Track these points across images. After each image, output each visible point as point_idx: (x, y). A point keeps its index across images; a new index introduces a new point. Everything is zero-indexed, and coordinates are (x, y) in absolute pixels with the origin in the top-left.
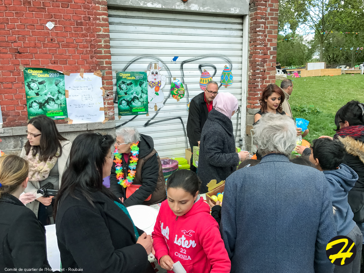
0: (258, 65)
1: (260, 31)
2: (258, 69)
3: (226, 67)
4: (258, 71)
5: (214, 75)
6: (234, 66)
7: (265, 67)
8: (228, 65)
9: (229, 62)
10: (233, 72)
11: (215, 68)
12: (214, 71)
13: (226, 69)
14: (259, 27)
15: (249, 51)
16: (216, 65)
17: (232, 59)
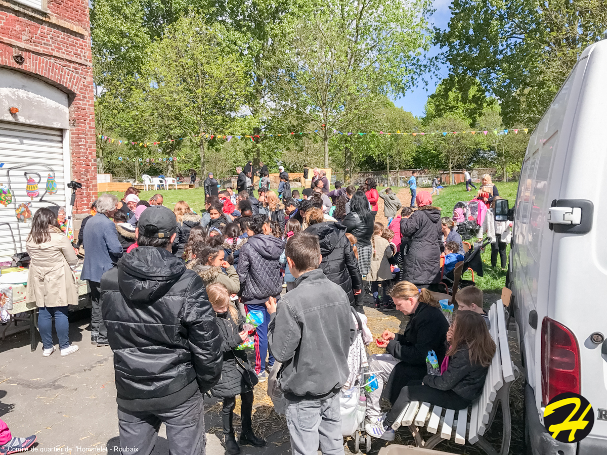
0: (82, 174)
1: (82, 145)
2: (83, 178)
3: (49, 175)
4: (83, 180)
5: (39, 182)
6: (57, 174)
7: (88, 177)
8: (51, 174)
9: (52, 170)
10: (57, 180)
11: (40, 176)
12: (38, 179)
13: (50, 177)
14: (81, 141)
15: (71, 161)
16: (40, 173)
17: (54, 168)
